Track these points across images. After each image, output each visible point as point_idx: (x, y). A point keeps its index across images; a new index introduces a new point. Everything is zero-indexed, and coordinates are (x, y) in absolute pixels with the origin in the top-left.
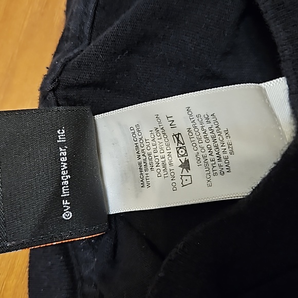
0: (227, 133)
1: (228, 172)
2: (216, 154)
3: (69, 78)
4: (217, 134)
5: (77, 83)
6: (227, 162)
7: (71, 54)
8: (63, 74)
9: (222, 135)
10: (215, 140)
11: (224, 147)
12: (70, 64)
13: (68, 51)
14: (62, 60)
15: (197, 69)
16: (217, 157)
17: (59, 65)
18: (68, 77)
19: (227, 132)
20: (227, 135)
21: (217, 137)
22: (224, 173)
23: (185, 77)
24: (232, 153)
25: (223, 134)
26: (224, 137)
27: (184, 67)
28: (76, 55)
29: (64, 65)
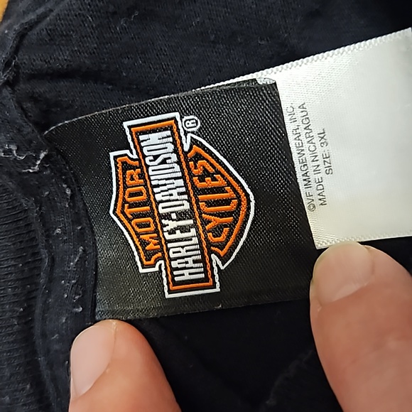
0: (322, 138)
1: (322, 204)
2: (303, 175)
3: (34, 60)
4: (305, 141)
5: (49, 68)
6: (321, 187)
7: (32, 17)
8: (20, 53)
9: (313, 141)
10: (302, 150)
11: (316, 163)
12: (33, 34)
13: (25, 13)
14: (16, 27)
15: (263, 42)
16: (305, 180)
17: (12, 35)
18: (31, 59)
19: (322, 135)
20: (323, 141)
21: (306, 146)
22: (314, 207)
23: (242, 61)
24: (329, 171)
25: (316, 140)
26: (318, 144)
27: (241, 43)
28: (41, 19)
29: (22, 36)
